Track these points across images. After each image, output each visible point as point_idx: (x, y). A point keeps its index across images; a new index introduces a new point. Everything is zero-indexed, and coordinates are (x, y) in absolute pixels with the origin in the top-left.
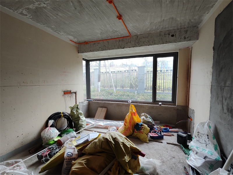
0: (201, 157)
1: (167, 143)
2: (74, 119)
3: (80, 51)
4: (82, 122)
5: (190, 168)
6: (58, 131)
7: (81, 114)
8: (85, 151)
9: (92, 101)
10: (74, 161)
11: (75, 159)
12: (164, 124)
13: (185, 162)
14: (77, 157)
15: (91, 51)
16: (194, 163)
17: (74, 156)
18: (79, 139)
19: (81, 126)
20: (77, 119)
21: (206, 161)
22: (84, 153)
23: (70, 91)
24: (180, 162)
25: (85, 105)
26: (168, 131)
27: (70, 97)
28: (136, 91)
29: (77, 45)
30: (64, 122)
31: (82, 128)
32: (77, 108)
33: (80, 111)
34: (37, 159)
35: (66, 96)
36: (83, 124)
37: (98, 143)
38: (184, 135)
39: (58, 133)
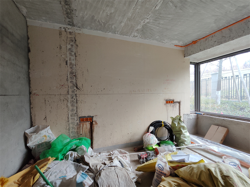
2: (175, 132)
3: (186, 55)
4: (185, 137)
6: (156, 139)
7: (184, 128)
8: (178, 173)
9: (202, 114)
10: (164, 177)
11: (165, 175)
14: (169, 175)
15: (201, 50)
17: (165, 172)
18: (176, 155)
19: (183, 142)
20: (178, 133)
22: (176, 173)
23: (173, 100)
25: (191, 118)
27: (173, 106)
29: (183, 49)
31: (183, 144)
34: (137, 158)
35: (169, 105)
36: (185, 141)
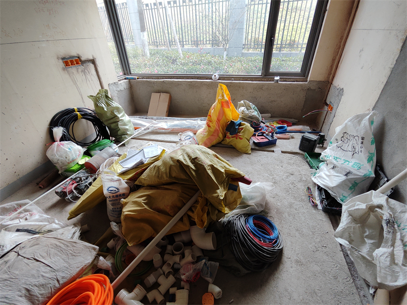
0: (341, 173)
1: (282, 152)
5: (316, 187)
8: (141, 182)
9: (135, 79)
11: (125, 196)
12: (277, 119)
13: (309, 179)
16: (326, 181)
17: (121, 192)
18: (125, 159)
19: (125, 133)
20: (112, 121)
21: (347, 179)
23: (79, 57)
24: (301, 181)
25: (122, 88)
26: (285, 132)
28: (225, 53)
30: (88, 127)
32: (107, 97)
33: (115, 104)
36: (127, 129)
37: (163, 169)
38: (314, 137)
39: (83, 150)
